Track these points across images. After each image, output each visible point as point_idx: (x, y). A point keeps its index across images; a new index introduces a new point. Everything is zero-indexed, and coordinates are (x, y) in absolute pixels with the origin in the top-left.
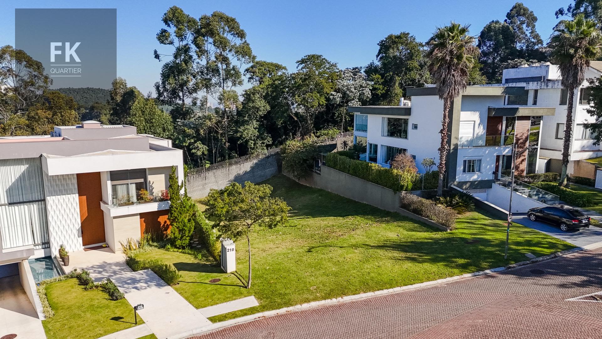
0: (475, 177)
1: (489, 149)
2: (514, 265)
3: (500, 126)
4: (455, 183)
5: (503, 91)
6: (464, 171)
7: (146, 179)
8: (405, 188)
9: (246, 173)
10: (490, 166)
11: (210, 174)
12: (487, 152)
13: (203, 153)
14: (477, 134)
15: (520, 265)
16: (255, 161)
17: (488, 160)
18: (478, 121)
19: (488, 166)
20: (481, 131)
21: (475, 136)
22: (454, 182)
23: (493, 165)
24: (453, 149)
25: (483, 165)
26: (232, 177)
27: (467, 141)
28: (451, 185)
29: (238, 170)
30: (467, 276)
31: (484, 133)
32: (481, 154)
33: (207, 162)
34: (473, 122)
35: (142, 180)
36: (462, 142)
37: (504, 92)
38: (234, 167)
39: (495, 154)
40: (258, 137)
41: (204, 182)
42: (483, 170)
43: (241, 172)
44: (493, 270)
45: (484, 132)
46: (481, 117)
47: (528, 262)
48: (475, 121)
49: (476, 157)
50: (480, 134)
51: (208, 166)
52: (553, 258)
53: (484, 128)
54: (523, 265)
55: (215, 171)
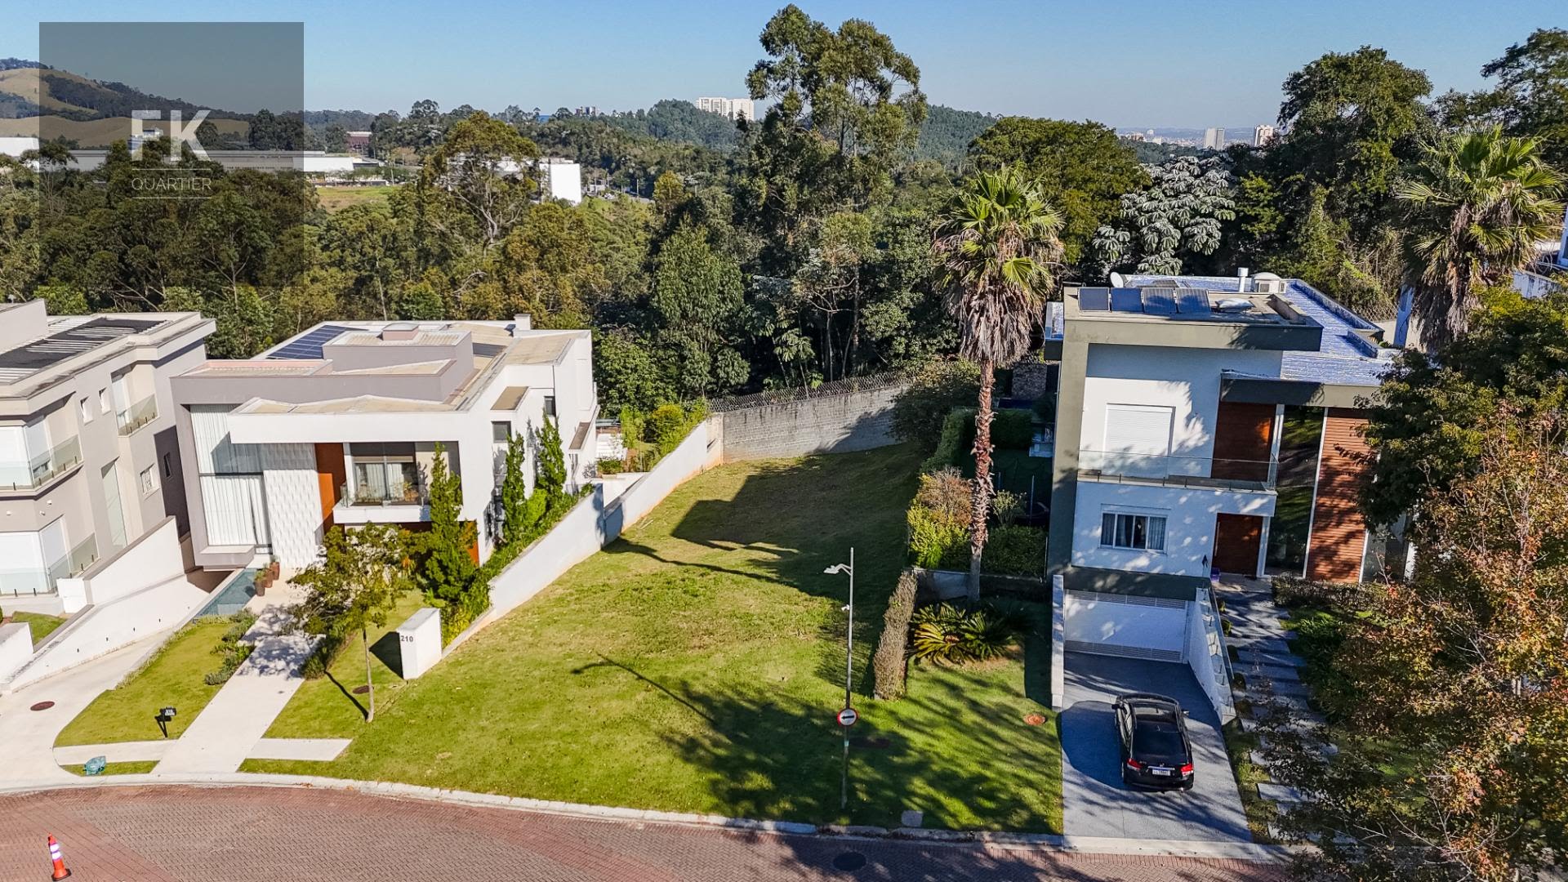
0: (1140, 562)
1: (1190, 494)
2: (843, 829)
3: (1267, 429)
4: (1070, 569)
5: (1236, 336)
6: (1106, 540)
7: (415, 459)
8: (921, 559)
9: (883, 413)
10: (1196, 538)
11: (805, 408)
12: (1183, 500)
13: (797, 356)
14: (1181, 445)
15: (856, 834)
16: (905, 388)
17: (1188, 521)
18: (1184, 409)
19: (1188, 540)
20: (1196, 435)
21: (1174, 449)
22: (1065, 565)
23: (1204, 539)
24: (1060, 481)
25: (1170, 534)
26: (853, 419)
27: (1148, 458)
28: (1056, 572)
29: (867, 404)
30: (717, 819)
31: (1207, 443)
32: (1161, 502)
33: (815, 375)
34: (1171, 410)
35: (409, 459)
36: (1130, 461)
37: (1238, 340)
38: (857, 396)
39: (1214, 510)
40: (915, 331)
41: (792, 423)
42: (1169, 547)
43: (874, 410)
44: (782, 825)
45: (1206, 438)
46: (1193, 396)
47: (884, 832)
48: (1174, 408)
49: (1148, 511)
50: (1191, 443)
51: (816, 384)
52: (959, 841)
53: (1205, 429)
54: (864, 835)
55: (815, 401)
